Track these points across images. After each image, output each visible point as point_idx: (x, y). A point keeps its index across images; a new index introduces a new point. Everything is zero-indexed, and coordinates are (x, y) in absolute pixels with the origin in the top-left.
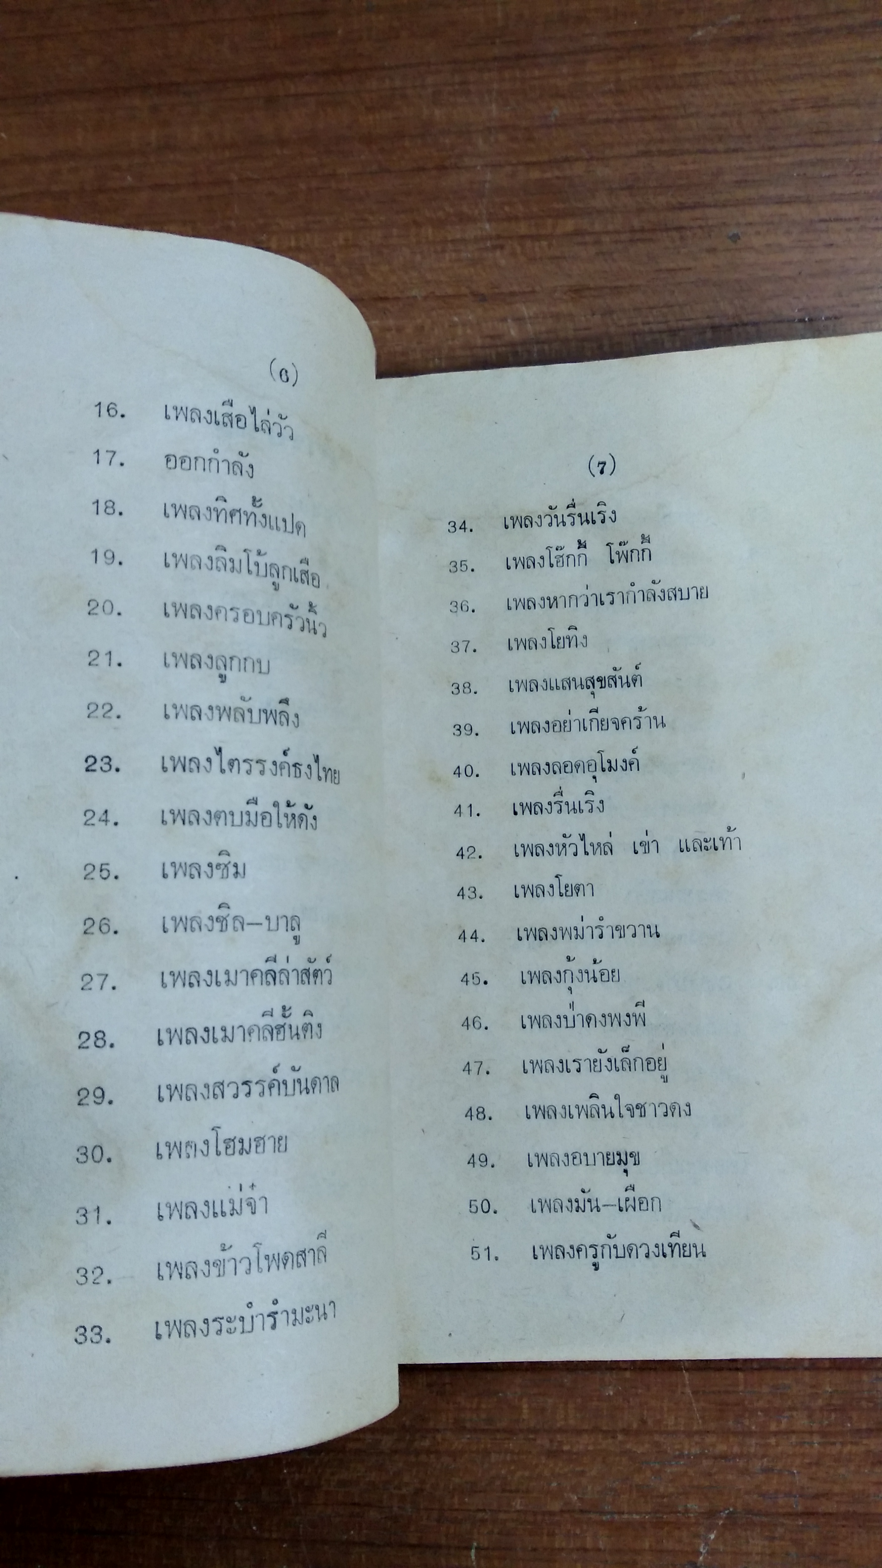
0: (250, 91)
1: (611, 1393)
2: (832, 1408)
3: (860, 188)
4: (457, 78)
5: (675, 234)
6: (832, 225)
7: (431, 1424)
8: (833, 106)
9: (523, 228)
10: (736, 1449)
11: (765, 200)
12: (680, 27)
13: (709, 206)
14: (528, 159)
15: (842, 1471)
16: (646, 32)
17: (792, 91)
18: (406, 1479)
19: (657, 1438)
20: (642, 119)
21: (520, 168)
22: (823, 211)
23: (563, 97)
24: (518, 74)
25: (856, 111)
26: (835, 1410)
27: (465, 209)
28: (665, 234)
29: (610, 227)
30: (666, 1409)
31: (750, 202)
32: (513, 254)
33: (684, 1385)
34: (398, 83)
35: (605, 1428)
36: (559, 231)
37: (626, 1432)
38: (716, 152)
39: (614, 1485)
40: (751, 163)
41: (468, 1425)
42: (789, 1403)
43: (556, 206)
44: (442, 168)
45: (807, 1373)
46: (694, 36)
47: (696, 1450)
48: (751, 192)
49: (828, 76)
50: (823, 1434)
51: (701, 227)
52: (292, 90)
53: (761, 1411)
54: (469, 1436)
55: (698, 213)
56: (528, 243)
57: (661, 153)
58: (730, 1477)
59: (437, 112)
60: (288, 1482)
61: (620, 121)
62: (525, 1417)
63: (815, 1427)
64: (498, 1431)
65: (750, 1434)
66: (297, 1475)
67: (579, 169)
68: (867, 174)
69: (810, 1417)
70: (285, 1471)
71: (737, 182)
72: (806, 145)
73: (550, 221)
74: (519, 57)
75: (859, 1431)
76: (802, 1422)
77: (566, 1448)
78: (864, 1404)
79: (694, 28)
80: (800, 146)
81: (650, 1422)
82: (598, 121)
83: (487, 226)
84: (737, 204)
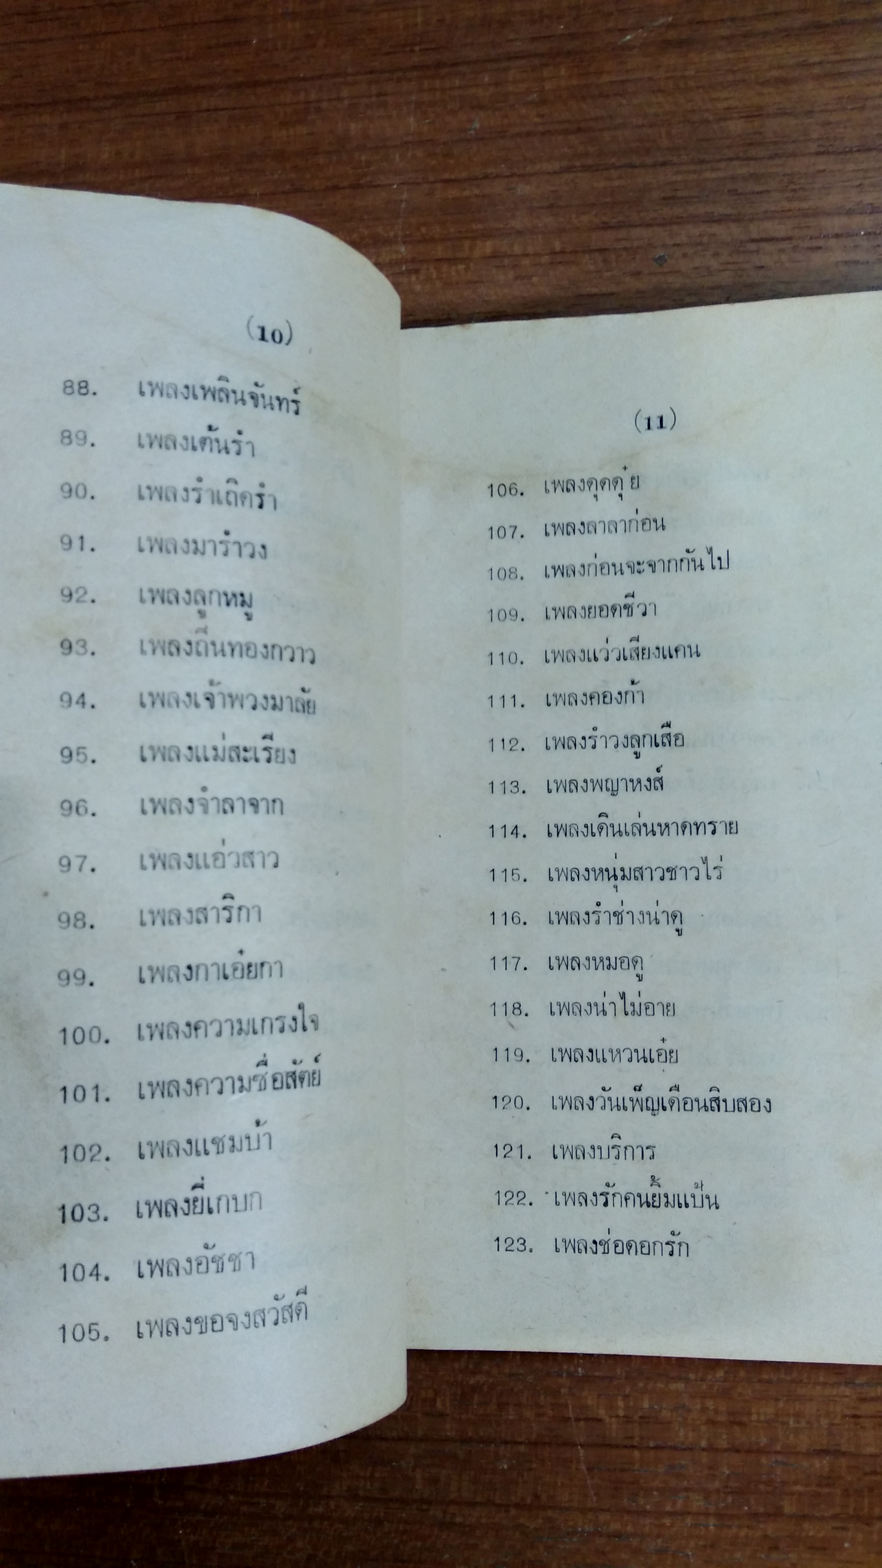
0: (161, 106)
1: (506, 1467)
2: (729, 1490)
3: (795, 205)
4: (374, 89)
5: (598, 257)
6: (764, 245)
7: (325, 1491)
8: (768, 116)
9: (440, 251)
10: (630, 1529)
11: (694, 219)
12: (609, 31)
13: (636, 226)
14: (446, 176)
15: (738, 1555)
16: (573, 36)
17: (726, 99)
18: (299, 1544)
19: (550, 1513)
20: (566, 132)
21: (439, 186)
22: (755, 230)
23: (482, 108)
24: (437, 84)
25: (793, 122)
26: (732, 1493)
27: (380, 230)
28: (587, 256)
29: (530, 250)
30: (559, 1484)
31: (679, 221)
32: (429, 279)
33: (578, 1462)
34: (313, 97)
35: (498, 1501)
36: (477, 253)
37: (517, 1506)
38: (644, 166)
39: (507, 1560)
40: (679, 178)
41: (361, 1493)
42: (685, 1483)
43: (474, 226)
44: (356, 186)
45: (705, 1454)
46: (623, 40)
47: (589, 1528)
48: (678, 211)
49: (763, 84)
50: (720, 1516)
51: (625, 249)
52: (205, 106)
53: (657, 1490)
54: (361, 1504)
55: (622, 233)
56: (445, 268)
57: (586, 168)
58: (624, 1556)
59: (353, 126)
60: (183, 1543)
61: (543, 134)
62: (417, 1487)
63: (712, 1509)
64: (392, 1500)
65: (644, 1513)
66: (192, 1537)
67: (497, 188)
68: (802, 188)
69: (706, 1498)
70: (181, 1532)
71: (664, 198)
72: (738, 158)
73: (467, 244)
74: (439, 65)
75: (755, 1515)
76: (698, 1502)
77: (459, 1520)
78: (762, 1487)
79: (623, 31)
80: (731, 159)
81: (544, 1497)
82: (519, 135)
83: (403, 249)
84: (665, 223)
